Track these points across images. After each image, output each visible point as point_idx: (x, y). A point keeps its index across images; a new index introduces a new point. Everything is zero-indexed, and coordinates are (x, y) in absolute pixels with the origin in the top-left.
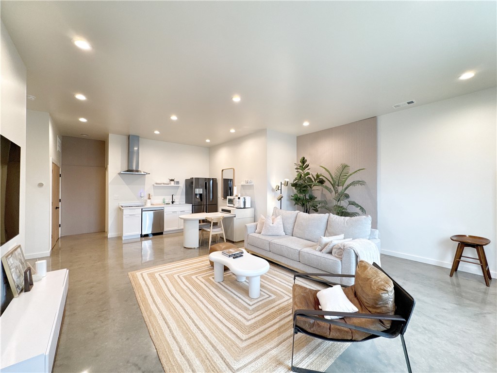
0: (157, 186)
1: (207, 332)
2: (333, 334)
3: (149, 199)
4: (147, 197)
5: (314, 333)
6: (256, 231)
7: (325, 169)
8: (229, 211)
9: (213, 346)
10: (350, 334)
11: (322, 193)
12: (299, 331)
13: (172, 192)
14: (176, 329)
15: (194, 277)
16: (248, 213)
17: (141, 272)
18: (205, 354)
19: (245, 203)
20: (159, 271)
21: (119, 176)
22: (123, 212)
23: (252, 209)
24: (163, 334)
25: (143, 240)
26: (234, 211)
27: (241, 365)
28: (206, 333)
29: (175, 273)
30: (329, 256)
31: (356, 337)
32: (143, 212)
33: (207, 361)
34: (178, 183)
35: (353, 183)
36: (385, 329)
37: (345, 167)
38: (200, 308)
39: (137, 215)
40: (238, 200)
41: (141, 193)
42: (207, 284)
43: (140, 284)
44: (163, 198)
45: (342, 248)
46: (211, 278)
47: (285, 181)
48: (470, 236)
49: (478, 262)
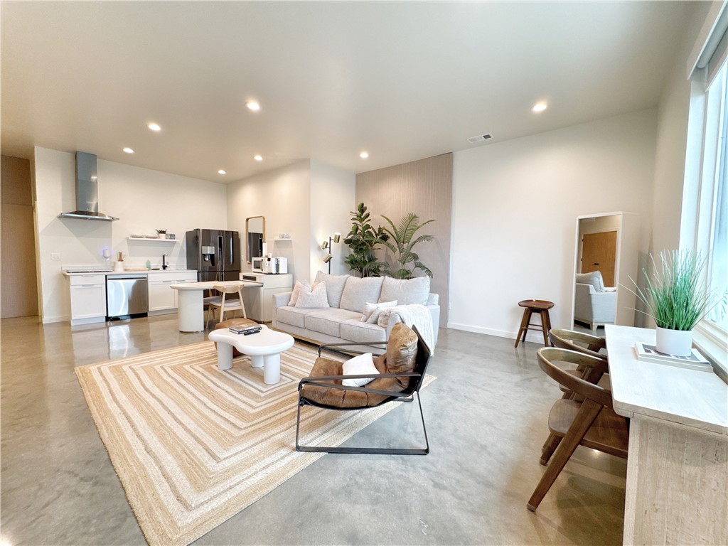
0: (135, 241)
1: (192, 426)
2: (347, 403)
3: (121, 260)
4: (115, 258)
5: (325, 403)
6: (290, 303)
7: (388, 219)
8: (254, 279)
9: (197, 439)
10: (366, 400)
11: (387, 254)
12: (306, 403)
13: (163, 250)
14: (144, 426)
15: (187, 367)
16: (283, 280)
17: (97, 366)
18: (182, 447)
19: (277, 266)
20: (130, 363)
21: (58, 220)
22: (69, 280)
23: (290, 276)
24: (122, 434)
25: (110, 326)
26: (261, 278)
27: (232, 454)
28: (189, 427)
29: (158, 364)
30: (375, 327)
31: (372, 402)
32: (108, 281)
33: (184, 456)
34: (172, 236)
35: (419, 239)
36: (402, 389)
37: (413, 218)
38: (188, 401)
39: (95, 286)
40: (268, 262)
41: (104, 252)
42: (206, 373)
43: (93, 380)
44: (146, 261)
45: (388, 314)
46: (214, 366)
47: (336, 236)
48: (537, 301)
49: (541, 328)
